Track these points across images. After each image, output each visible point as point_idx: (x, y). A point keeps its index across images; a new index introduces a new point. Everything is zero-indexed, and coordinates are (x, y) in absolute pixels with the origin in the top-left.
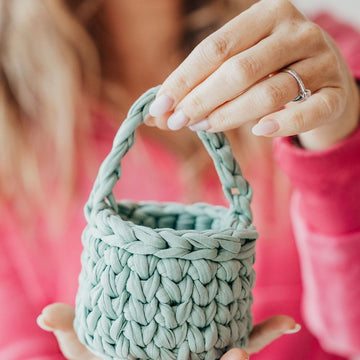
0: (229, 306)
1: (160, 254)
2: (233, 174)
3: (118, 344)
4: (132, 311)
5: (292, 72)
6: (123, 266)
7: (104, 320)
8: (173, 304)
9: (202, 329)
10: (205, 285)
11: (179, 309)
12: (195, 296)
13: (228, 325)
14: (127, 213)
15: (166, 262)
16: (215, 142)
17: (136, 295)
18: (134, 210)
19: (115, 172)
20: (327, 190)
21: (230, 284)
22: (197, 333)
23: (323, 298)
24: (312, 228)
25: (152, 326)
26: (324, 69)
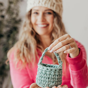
0: (57, 79)
1: (47, 71)
2: (60, 60)
3: (41, 84)
4: (43, 79)
5: (69, 45)
6: (42, 72)
7: (39, 80)
8: (49, 78)
9: (53, 82)
10: (54, 76)
11: (49, 79)
12: (52, 77)
13: (57, 82)
14: (45, 65)
15: (48, 72)
16: (57, 55)
17: (43, 77)
18: (46, 65)
19: (42, 59)
20: (74, 64)
21: (57, 76)
22: (52, 83)
23: (73, 80)
24: (72, 70)
25: (45, 81)
26: (74, 45)
